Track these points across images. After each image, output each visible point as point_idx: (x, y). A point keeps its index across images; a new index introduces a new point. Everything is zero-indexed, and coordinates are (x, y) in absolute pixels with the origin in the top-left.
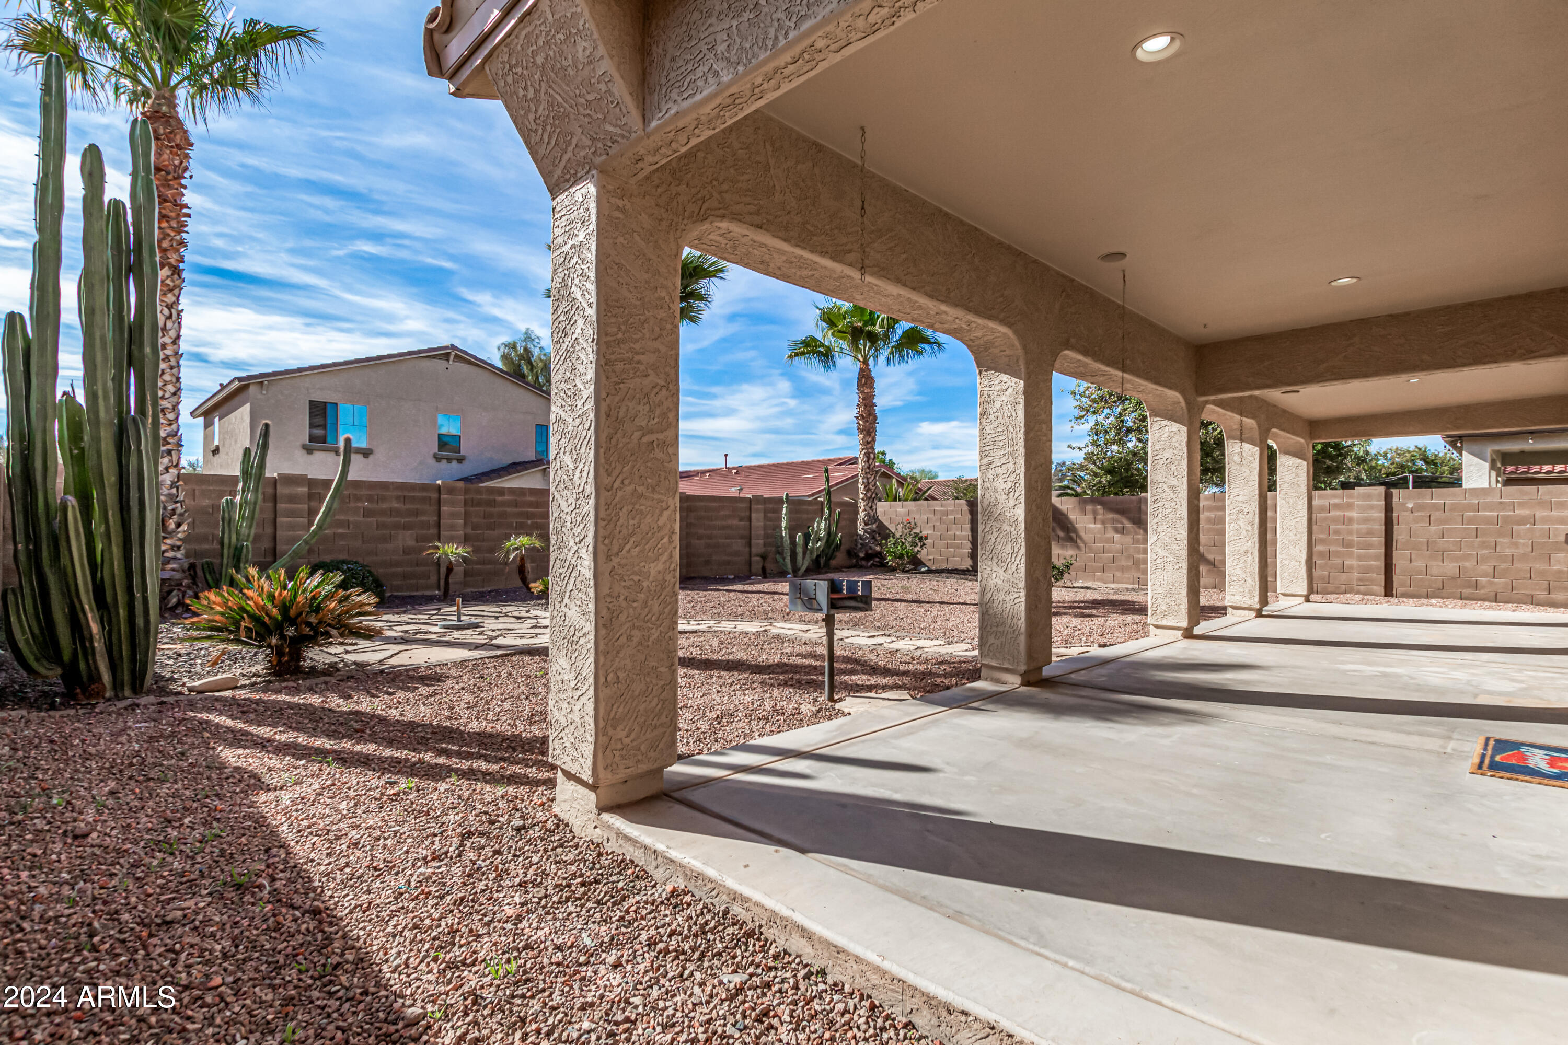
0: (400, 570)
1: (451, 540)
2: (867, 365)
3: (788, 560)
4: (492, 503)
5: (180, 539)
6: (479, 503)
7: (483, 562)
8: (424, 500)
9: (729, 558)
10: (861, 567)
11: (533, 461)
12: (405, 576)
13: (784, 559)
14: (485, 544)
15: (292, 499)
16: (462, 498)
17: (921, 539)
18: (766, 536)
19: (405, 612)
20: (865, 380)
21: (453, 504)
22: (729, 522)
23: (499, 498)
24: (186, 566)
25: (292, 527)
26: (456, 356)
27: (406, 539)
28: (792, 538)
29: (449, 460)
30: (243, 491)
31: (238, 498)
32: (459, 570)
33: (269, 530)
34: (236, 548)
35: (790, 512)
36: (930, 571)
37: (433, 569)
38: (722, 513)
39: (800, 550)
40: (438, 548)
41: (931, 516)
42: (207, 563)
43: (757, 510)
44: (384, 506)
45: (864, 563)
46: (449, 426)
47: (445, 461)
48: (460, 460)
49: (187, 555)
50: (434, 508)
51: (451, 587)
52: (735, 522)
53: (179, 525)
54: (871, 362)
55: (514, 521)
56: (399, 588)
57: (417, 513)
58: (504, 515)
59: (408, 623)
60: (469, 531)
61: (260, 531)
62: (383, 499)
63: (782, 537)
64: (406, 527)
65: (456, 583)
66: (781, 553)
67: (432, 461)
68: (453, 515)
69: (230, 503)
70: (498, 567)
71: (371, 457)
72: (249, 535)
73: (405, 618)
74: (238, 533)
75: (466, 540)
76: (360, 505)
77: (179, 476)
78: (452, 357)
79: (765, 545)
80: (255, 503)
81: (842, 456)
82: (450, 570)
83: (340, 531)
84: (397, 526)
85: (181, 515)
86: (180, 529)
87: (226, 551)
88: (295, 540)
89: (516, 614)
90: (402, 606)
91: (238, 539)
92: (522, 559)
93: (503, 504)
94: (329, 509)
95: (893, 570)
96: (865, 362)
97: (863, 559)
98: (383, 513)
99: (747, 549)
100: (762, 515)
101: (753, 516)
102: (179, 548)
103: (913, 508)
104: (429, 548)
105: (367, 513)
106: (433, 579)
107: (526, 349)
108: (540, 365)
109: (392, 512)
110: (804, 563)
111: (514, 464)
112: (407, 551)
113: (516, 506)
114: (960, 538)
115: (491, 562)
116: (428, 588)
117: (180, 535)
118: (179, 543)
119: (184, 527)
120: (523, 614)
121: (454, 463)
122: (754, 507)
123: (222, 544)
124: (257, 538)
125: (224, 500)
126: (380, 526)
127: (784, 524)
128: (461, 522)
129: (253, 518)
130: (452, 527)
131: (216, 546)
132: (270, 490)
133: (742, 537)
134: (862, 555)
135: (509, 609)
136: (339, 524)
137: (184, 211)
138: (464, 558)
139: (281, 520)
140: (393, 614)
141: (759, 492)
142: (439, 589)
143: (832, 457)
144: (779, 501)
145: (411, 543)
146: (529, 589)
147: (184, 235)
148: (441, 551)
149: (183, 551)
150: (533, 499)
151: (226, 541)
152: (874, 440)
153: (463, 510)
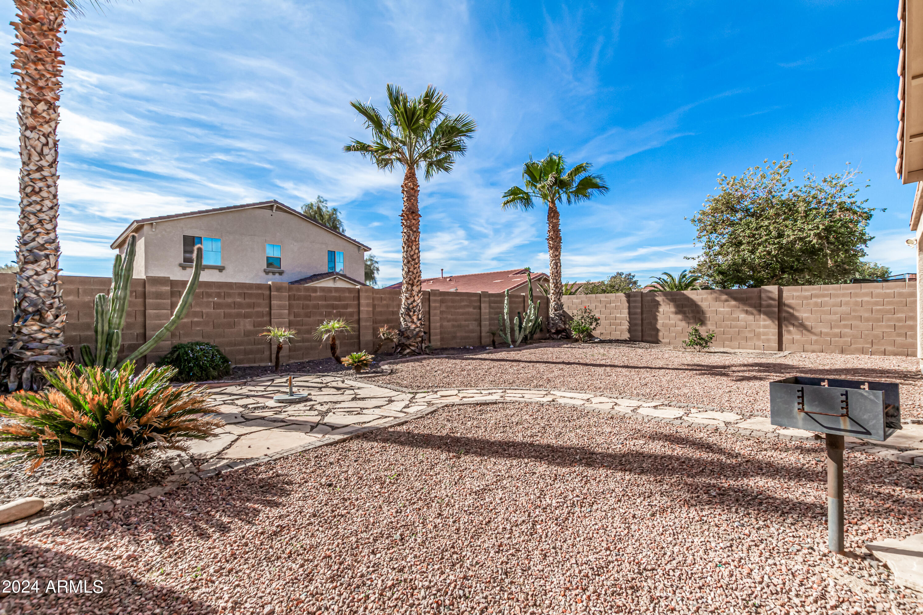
0: (242, 347)
1: (279, 326)
2: (555, 204)
3: (509, 335)
4: (308, 298)
5: (58, 329)
6: (299, 298)
7: (303, 341)
8: (258, 296)
9: (467, 334)
10: (553, 339)
11: (327, 273)
12: (246, 353)
13: (506, 334)
14: (304, 327)
15: (159, 295)
16: (287, 294)
17: (596, 320)
18: (491, 319)
19: (245, 384)
20: (553, 214)
21: (280, 298)
22: (467, 310)
23: (313, 295)
24: (63, 350)
25: (158, 317)
26: (277, 207)
27: (247, 325)
28: (511, 320)
29: (274, 273)
30: (115, 289)
31: (111, 294)
32: (286, 347)
33: (140, 319)
34: (108, 334)
35: (510, 303)
36: (602, 342)
37: (266, 346)
38: (463, 304)
39: (517, 328)
40: (269, 331)
41: (598, 304)
42: (85, 347)
43: (485, 302)
44: (229, 300)
45: (555, 336)
46: (273, 252)
47: (271, 274)
48: (281, 273)
49: (65, 342)
50: (267, 301)
51: (281, 359)
52: (471, 310)
53: (57, 317)
54: (557, 202)
55: (324, 310)
56: (241, 361)
57: (253, 305)
58: (317, 307)
59: (248, 396)
60: (292, 318)
61: (131, 320)
62: (229, 295)
63: (504, 320)
64: (246, 316)
65: (284, 357)
66: (504, 331)
67: (263, 274)
68: (281, 307)
69: (103, 299)
70: (313, 343)
71: (224, 271)
72: (119, 324)
73: (245, 390)
74: (110, 323)
75: (290, 325)
76: (210, 300)
77: (56, 276)
78: (275, 208)
79: (490, 325)
80: (125, 298)
81: (516, 269)
82: (280, 348)
83: (196, 319)
84: (239, 315)
85: (59, 308)
86: (59, 320)
87: (99, 337)
88: (160, 326)
89: (334, 384)
90: (244, 377)
91: (110, 327)
92: (334, 339)
93: (317, 298)
94: (185, 302)
95: (576, 341)
96: (553, 202)
97: (554, 333)
98: (228, 306)
99: (479, 328)
100: (487, 305)
101: (482, 305)
102: (57, 336)
103: (584, 299)
104: (263, 331)
105: (217, 306)
106: (267, 353)
107: (319, 208)
108: (327, 217)
109: (236, 305)
110: (519, 337)
111: (315, 275)
112: (247, 334)
113: (325, 300)
114: (620, 318)
115: (308, 340)
116: (262, 360)
117: (58, 325)
118: (56, 332)
119: (63, 318)
120: (341, 385)
121: (277, 275)
122: (483, 299)
123: (96, 332)
124: (128, 326)
125: (97, 296)
126: (226, 316)
127: (506, 311)
128: (287, 311)
129: (123, 311)
130: (280, 316)
131: (91, 333)
132: (140, 289)
133: (476, 320)
134: (553, 331)
135: (328, 379)
136: (195, 314)
137: (59, 58)
138: (289, 338)
139: (149, 312)
140: (236, 385)
141: (485, 290)
142: (271, 361)
143: (510, 270)
144: (502, 295)
145: (249, 327)
146: (340, 362)
147: (59, 78)
148: (273, 333)
149: (61, 338)
150: (337, 294)
151: (100, 328)
152: (560, 254)
153: (287, 303)
